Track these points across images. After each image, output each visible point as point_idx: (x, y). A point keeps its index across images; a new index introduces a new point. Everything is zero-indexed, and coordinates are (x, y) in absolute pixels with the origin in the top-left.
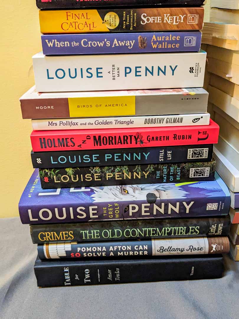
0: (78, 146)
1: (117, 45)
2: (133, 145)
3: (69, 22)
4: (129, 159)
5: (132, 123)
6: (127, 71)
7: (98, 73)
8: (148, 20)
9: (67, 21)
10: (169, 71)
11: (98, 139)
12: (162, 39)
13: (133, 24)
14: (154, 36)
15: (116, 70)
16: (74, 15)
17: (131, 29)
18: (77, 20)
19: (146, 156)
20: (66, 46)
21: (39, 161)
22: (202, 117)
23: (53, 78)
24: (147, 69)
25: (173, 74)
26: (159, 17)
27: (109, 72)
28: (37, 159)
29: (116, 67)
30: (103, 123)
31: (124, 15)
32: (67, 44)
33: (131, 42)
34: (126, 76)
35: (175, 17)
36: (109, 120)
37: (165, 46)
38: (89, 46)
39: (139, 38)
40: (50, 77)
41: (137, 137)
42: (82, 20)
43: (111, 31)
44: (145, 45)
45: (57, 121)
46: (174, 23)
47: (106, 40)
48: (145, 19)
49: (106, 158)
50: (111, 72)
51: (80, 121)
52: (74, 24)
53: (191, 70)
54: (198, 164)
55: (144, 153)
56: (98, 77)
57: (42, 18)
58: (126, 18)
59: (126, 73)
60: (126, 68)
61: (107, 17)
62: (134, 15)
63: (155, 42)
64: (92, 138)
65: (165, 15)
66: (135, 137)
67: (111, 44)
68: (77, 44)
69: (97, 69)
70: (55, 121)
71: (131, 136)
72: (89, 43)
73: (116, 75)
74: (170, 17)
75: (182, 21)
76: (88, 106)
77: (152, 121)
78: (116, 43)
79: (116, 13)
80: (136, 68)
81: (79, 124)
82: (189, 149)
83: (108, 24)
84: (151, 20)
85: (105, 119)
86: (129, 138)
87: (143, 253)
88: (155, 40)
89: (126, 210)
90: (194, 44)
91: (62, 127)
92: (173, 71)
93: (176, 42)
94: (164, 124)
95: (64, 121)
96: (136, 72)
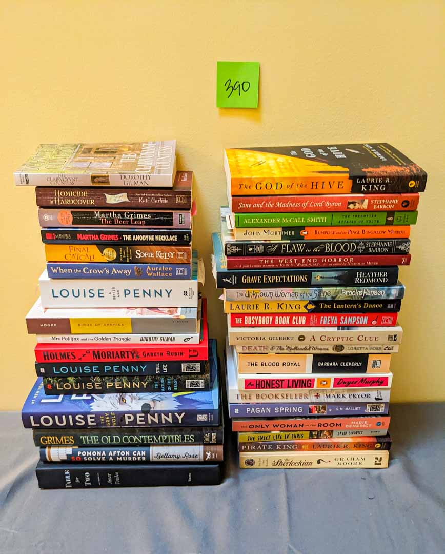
0: (79, 359)
1: (116, 273)
2: (130, 359)
3: (72, 254)
4: (128, 371)
5: (129, 339)
6: (126, 293)
7: (99, 294)
8: (142, 255)
9: (70, 253)
10: (165, 294)
11: (97, 354)
12: (155, 269)
13: (129, 257)
14: (148, 267)
15: (116, 292)
16: (76, 249)
17: (128, 261)
18: (79, 252)
19: (143, 369)
20: (69, 272)
21: (42, 370)
22: (192, 337)
23: (57, 297)
24: (144, 292)
25: (169, 296)
26: (151, 253)
27: (110, 293)
28: (41, 369)
29: (116, 289)
30: (102, 339)
31: (121, 250)
32: (70, 271)
33: (128, 271)
34: (125, 296)
35: (165, 254)
36: (107, 336)
37: (159, 274)
38: (91, 273)
39: (135, 268)
40: (55, 295)
41: (134, 352)
42: (84, 253)
43: (109, 262)
44: (141, 273)
45: (60, 336)
46: (166, 258)
47: (105, 269)
48: (140, 255)
49: (106, 369)
50: (112, 293)
51: (81, 337)
52: (76, 256)
53: (185, 294)
54: (193, 376)
55: (141, 366)
56: (99, 296)
57: (47, 251)
58: (123, 253)
59: (125, 295)
60: (125, 290)
61: (105, 251)
62: (129, 251)
63: (150, 272)
64: (92, 353)
65: (157, 252)
66: (131, 352)
67: (111, 271)
68: (80, 271)
69: (99, 290)
70: (57, 336)
71: (127, 352)
72: (90, 270)
73: (116, 295)
74: (161, 254)
75: (172, 257)
76: (88, 325)
77: (147, 339)
78: (115, 271)
79: (113, 248)
80: (135, 290)
81: (80, 339)
82: (182, 364)
83: (106, 256)
84: (145, 255)
85: (104, 336)
86: (126, 353)
87: (141, 458)
88: (150, 270)
89: (123, 419)
90: (185, 274)
91: (64, 342)
92: (169, 294)
93: (169, 272)
94: (159, 342)
95: (67, 336)
96: (135, 294)
